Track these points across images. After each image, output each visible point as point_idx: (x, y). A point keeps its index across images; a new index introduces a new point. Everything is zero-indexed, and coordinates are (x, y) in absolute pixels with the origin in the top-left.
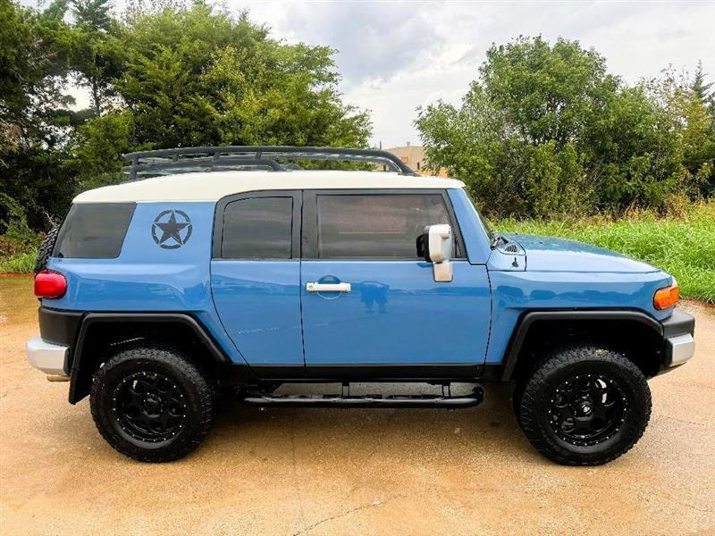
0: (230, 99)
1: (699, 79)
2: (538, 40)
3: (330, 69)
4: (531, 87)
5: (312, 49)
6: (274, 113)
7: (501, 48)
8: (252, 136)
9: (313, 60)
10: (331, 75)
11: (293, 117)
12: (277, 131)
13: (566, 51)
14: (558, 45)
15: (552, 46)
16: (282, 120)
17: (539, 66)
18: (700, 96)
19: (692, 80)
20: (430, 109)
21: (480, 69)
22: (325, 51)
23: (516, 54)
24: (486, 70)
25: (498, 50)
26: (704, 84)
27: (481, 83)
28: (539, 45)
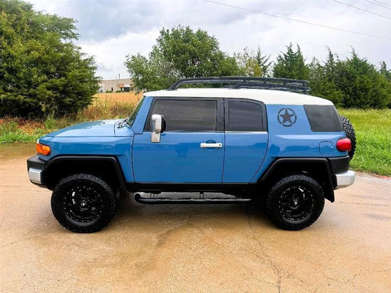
1: (259, 54)
2: (188, 29)
3: (73, 31)
4: (184, 51)
5: (61, 18)
6: (35, 54)
7: (168, 31)
8: (20, 66)
9: (63, 26)
10: (73, 34)
11: (46, 56)
12: (37, 64)
13: (202, 36)
14: (198, 31)
15: (195, 31)
16: (40, 58)
18: (259, 63)
19: (256, 55)
20: (133, 57)
21: (157, 40)
22: (70, 20)
23: (176, 34)
25: (166, 31)
26: (261, 57)
27: (158, 47)
28: (188, 31)
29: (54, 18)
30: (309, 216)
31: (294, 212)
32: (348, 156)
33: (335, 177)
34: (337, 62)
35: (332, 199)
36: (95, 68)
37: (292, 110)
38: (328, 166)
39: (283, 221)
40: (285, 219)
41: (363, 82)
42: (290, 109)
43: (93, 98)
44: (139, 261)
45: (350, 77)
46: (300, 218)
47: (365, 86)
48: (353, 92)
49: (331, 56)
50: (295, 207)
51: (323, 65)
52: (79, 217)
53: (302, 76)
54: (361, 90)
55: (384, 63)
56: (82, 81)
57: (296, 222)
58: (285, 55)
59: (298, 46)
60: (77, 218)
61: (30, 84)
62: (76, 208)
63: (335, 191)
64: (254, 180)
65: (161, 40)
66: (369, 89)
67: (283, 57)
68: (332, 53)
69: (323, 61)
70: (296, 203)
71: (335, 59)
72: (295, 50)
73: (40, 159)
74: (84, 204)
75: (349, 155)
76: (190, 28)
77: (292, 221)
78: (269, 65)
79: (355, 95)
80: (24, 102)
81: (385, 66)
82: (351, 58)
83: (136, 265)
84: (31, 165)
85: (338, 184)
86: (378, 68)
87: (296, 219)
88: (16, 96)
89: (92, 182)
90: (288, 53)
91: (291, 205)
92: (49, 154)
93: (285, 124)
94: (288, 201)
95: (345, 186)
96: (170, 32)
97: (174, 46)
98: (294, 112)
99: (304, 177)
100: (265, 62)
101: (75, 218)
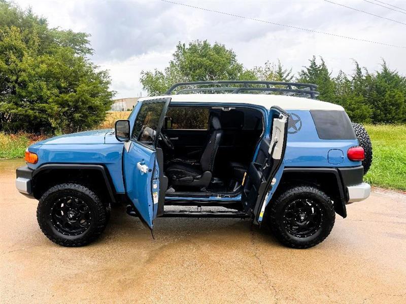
0: (13, 57)
1: (280, 69)
2: (205, 42)
3: (87, 46)
4: (200, 65)
5: (76, 33)
7: (184, 44)
9: (76, 40)
10: (89, 50)
12: (49, 78)
13: (218, 50)
14: (215, 46)
15: (212, 46)
17: (205, 56)
18: (281, 77)
19: (277, 69)
21: (174, 55)
22: (84, 35)
23: (193, 49)
24: (177, 56)
25: (182, 45)
26: (282, 71)
27: (175, 61)
28: (206, 45)
30: (317, 233)
31: (301, 229)
32: (362, 167)
33: (347, 189)
34: (366, 75)
35: (344, 215)
36: (108, 83)
37: (297, 116)
38: (338, 177)
39: (289, 237)
40: (290, 235)
41: (394, 96)
42: (295, 115)
43: (108, 113)
44: (124, 278)
45: (381, 92)
46: (308, 235)
47: (397, 100)
48: (384, 106)
49: (359, 69)
50: (301, 222)
51: (350, 79)
52: (67, 229)
53: (327, 90)
54: (393, 105)
56: (93, 95)
57: (302, 239)
58: (308, 69)
59: (322, 60)
60: (64, 231)
61: (41, 99)
62: (63, 221)
63: (346, 205)
65: (178, 54)
66: (401, 103)
67: (306, 71)
68: (360, 67)
69: (350, 75)
70: (302, 218)
71: (364, 73)
72: (318, 63)
73: (29, 168)
74: (71, 216)
75: (362, 165)
76: (207, 42)
77: (298, 238)
78: (291, 79)
79: (386, 110)
80: (35, 117)
82: (381, 71)
83: (119, 281)
84: (20, 174)
85: (350, 198)
87: (303, 236)
88: (26, 111)
89: (79, 191)
90: (311, 67)
91: (297, 221)
92: (36, 162)
94: (294, 215)
95: (358, 200)
96: (187, 46)
97: (191, 61)
98: (299, 118)
99: (311, 189)
100: (287, 77)
101: (62, 231)
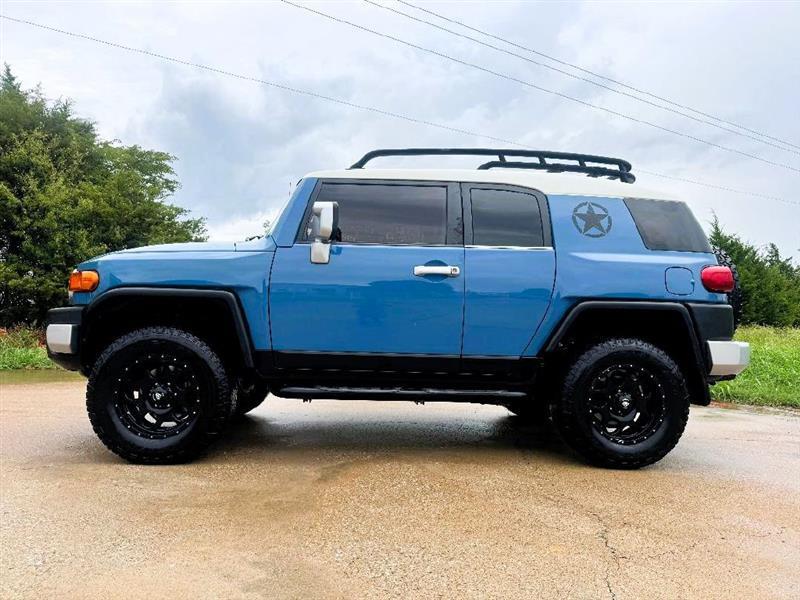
29: (133, 151)
37: (601, 207)
42: (598, 206)
55: (773, 246)
64: (532, 352)
81: (777, 251)
86: (763, 254)
93: (588, 232)
98: (605, 211)
